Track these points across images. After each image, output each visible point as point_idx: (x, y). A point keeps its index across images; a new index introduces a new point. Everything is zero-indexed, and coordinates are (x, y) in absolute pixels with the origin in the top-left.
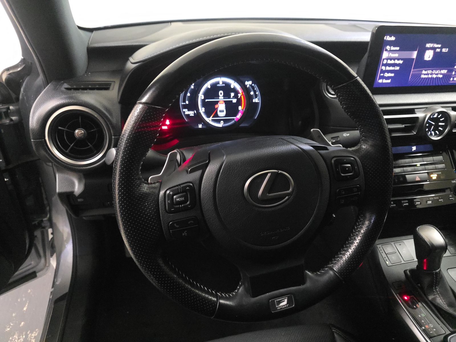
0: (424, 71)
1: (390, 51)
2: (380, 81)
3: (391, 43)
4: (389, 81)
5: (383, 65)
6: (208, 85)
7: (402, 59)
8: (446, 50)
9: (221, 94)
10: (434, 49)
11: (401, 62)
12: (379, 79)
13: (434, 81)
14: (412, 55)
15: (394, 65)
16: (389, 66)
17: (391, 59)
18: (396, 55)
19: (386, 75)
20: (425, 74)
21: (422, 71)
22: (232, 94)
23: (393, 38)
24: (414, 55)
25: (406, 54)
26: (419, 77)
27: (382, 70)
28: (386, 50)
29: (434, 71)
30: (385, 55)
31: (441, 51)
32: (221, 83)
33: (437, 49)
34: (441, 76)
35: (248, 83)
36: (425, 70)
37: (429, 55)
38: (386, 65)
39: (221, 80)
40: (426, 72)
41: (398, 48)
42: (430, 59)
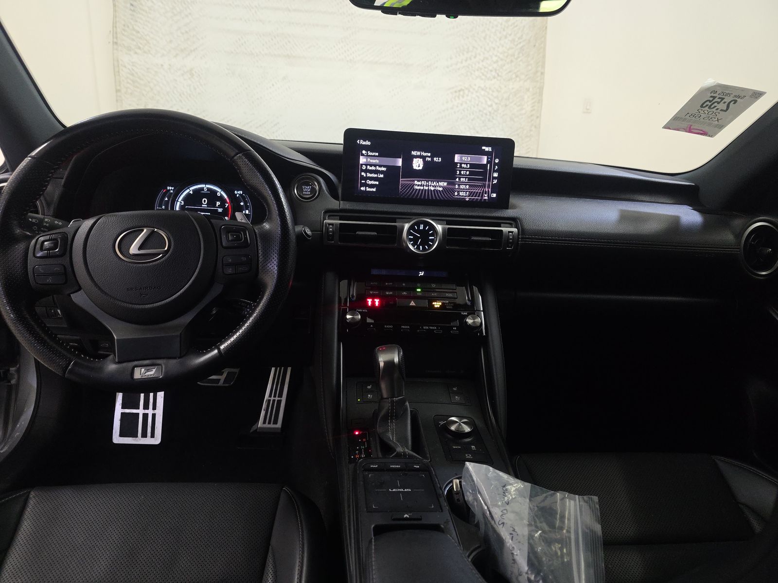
0: (416, 181)
1: (368, 155)
2: (363, 189)
3: (366, 148)
4: (374, 190)
5: (362, 171)
6: (190, 190)
7: (384, 166)
8: (439, 160)
9: (205, 201)
10: (424, 158)
11: (384, 169)
12: (361, 187)
13: (433, 194)
14: (396, 162)
15: (376, 172)
16: (371, 173)
17: (371, 166)
18: (376, 161)
19: (370, 182)
20: (418, 185)
21: (414, 181)
22: (218, 203)
23: (368, 143)
24: (399, 162)
25: (389, 161)
26: (411, 189)
27: (362, 176)
28: (363, 155)
29: (430, 182)
30: (362, 160)
31: (432, 160)
32: (205, 189)
33: (427, 158)
34: (441, 189)
35: (238, 193)
36: (418, 181)
37: (417, 164)
38: (366, 171)
39: (205, 187)
40: (420, 183)
41: (377, 154)
42: (421, 168)
